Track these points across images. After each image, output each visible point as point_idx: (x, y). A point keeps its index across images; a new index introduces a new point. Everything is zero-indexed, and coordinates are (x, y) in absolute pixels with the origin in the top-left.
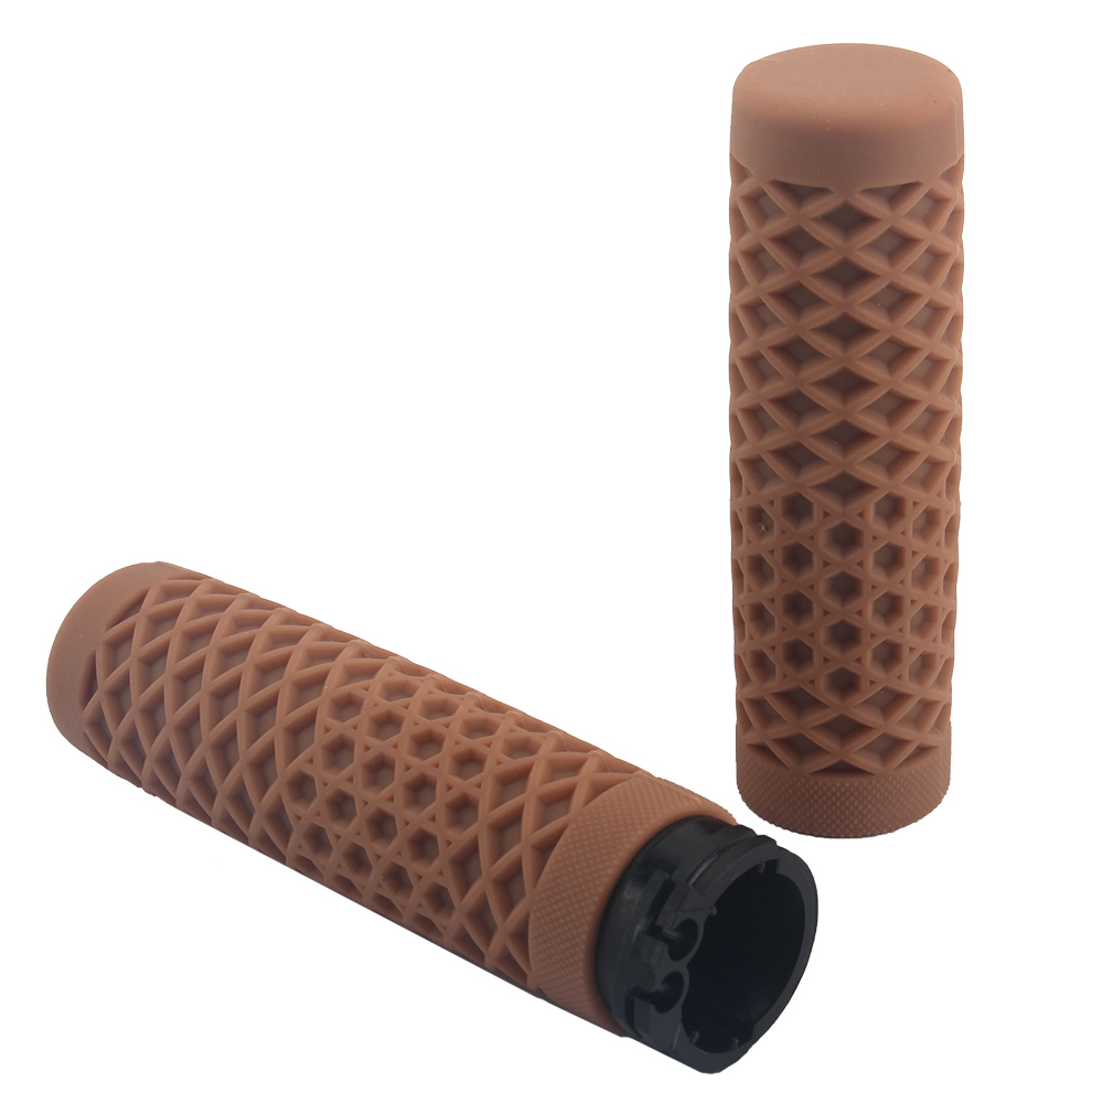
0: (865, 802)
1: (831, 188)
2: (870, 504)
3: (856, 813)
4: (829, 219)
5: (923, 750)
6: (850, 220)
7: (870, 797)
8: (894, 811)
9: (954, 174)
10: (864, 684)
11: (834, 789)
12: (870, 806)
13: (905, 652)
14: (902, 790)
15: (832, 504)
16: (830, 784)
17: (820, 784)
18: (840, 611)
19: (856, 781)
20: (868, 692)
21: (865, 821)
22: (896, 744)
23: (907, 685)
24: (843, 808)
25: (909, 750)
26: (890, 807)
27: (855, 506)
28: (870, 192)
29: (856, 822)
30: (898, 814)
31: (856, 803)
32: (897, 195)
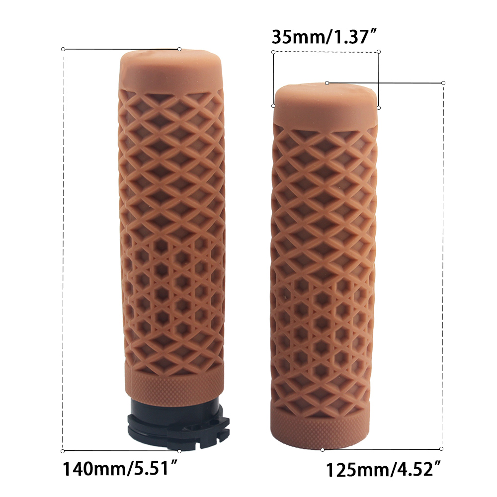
0: (331, 432)
1: (319, 132)
2: (335, 283)
3: (327, 437)
4: (318, 146)
5: (357, 409)
6: (327, 147)
7: (333, 429)
8: (344, 437)
9: (373, 131)
10: (331, 372)
11: (316, 425)
12: (333, 434)
13: (350, 358)
14: (348, 427)
15: (317, 283)
16: (314, 422)
17: (310, 422)
18: (320, 336)
19: (327, 421)
20: (332, 377)
21: (331, 441)
22: (346, 404)
23: (351, 375)
24: (320, 434)
25: (351, 408)
26: (342, 435)
27: (328, 283)
28: (337, 134)
29: (326, 441)
30: (346, 439)
31: (327, 432)
32: (349, 136)
